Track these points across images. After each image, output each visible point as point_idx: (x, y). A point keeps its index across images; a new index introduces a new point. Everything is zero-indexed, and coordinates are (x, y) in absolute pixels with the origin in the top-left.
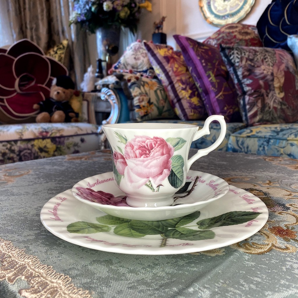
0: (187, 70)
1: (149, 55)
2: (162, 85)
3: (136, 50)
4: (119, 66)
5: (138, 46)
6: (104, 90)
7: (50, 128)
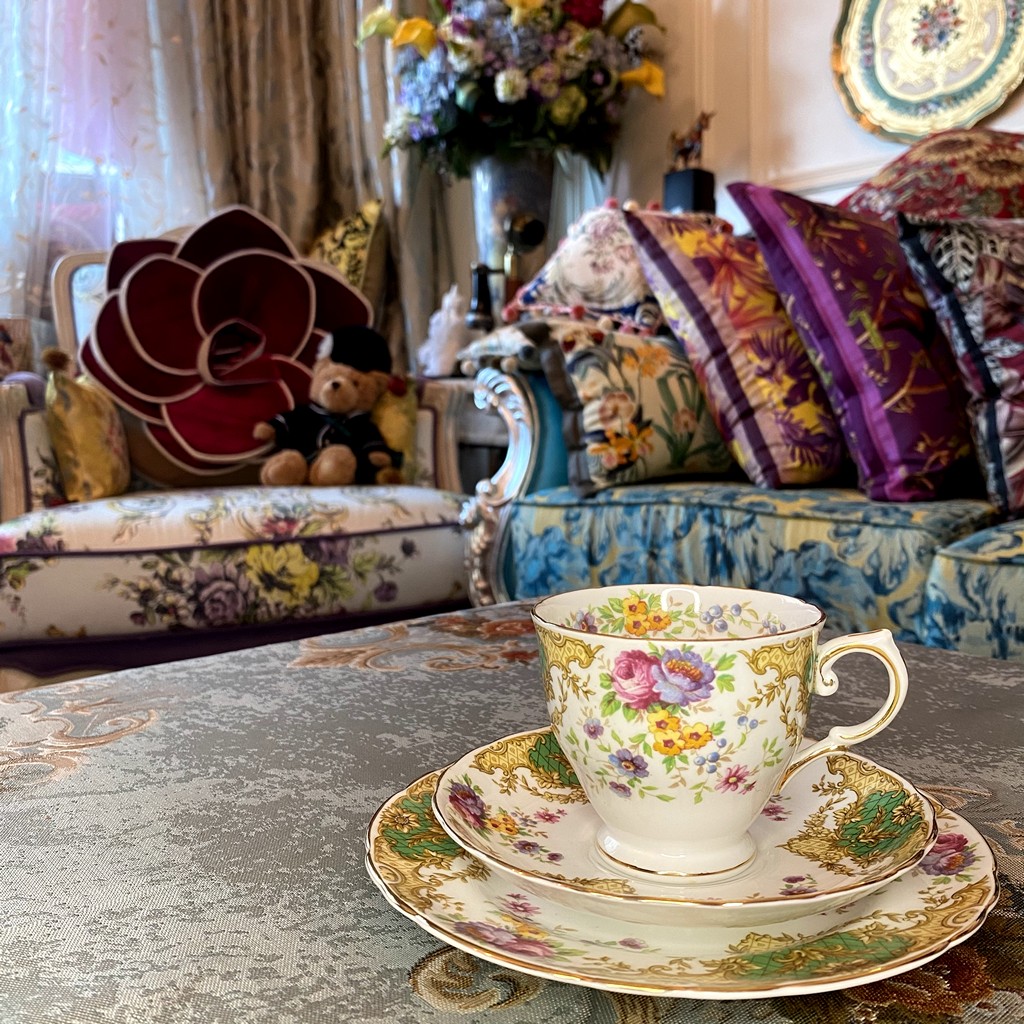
0: (779, 306)
1: (643, 253)
2: (687, 361)
3: (599, 237)
4: (539, 293)
5: (607, 219)
6: (485, 378)
7: (300, 505)
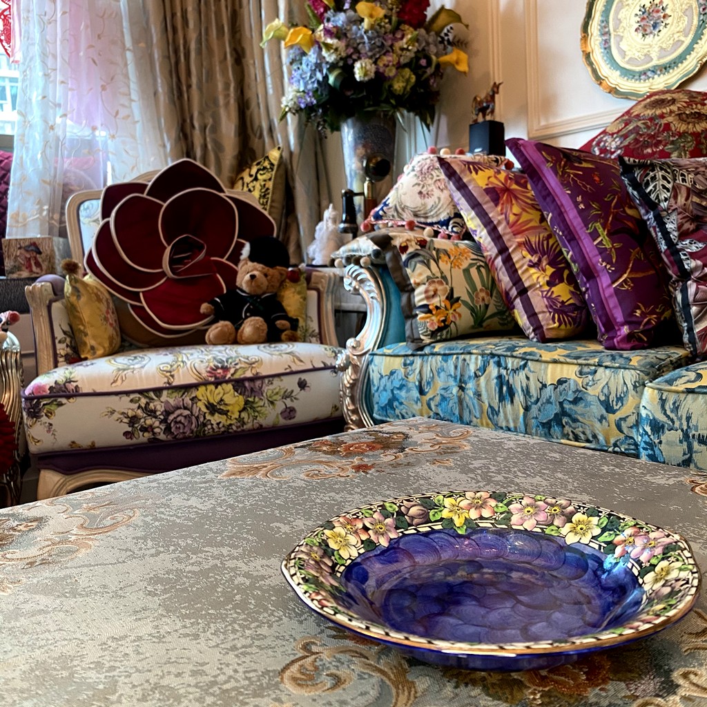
0: (543, 219)
1: (451, 185)
2: (483, 256)
4: (385, 213)
5: (429, 161)
6: (350, 270)
7: (231, 358)
